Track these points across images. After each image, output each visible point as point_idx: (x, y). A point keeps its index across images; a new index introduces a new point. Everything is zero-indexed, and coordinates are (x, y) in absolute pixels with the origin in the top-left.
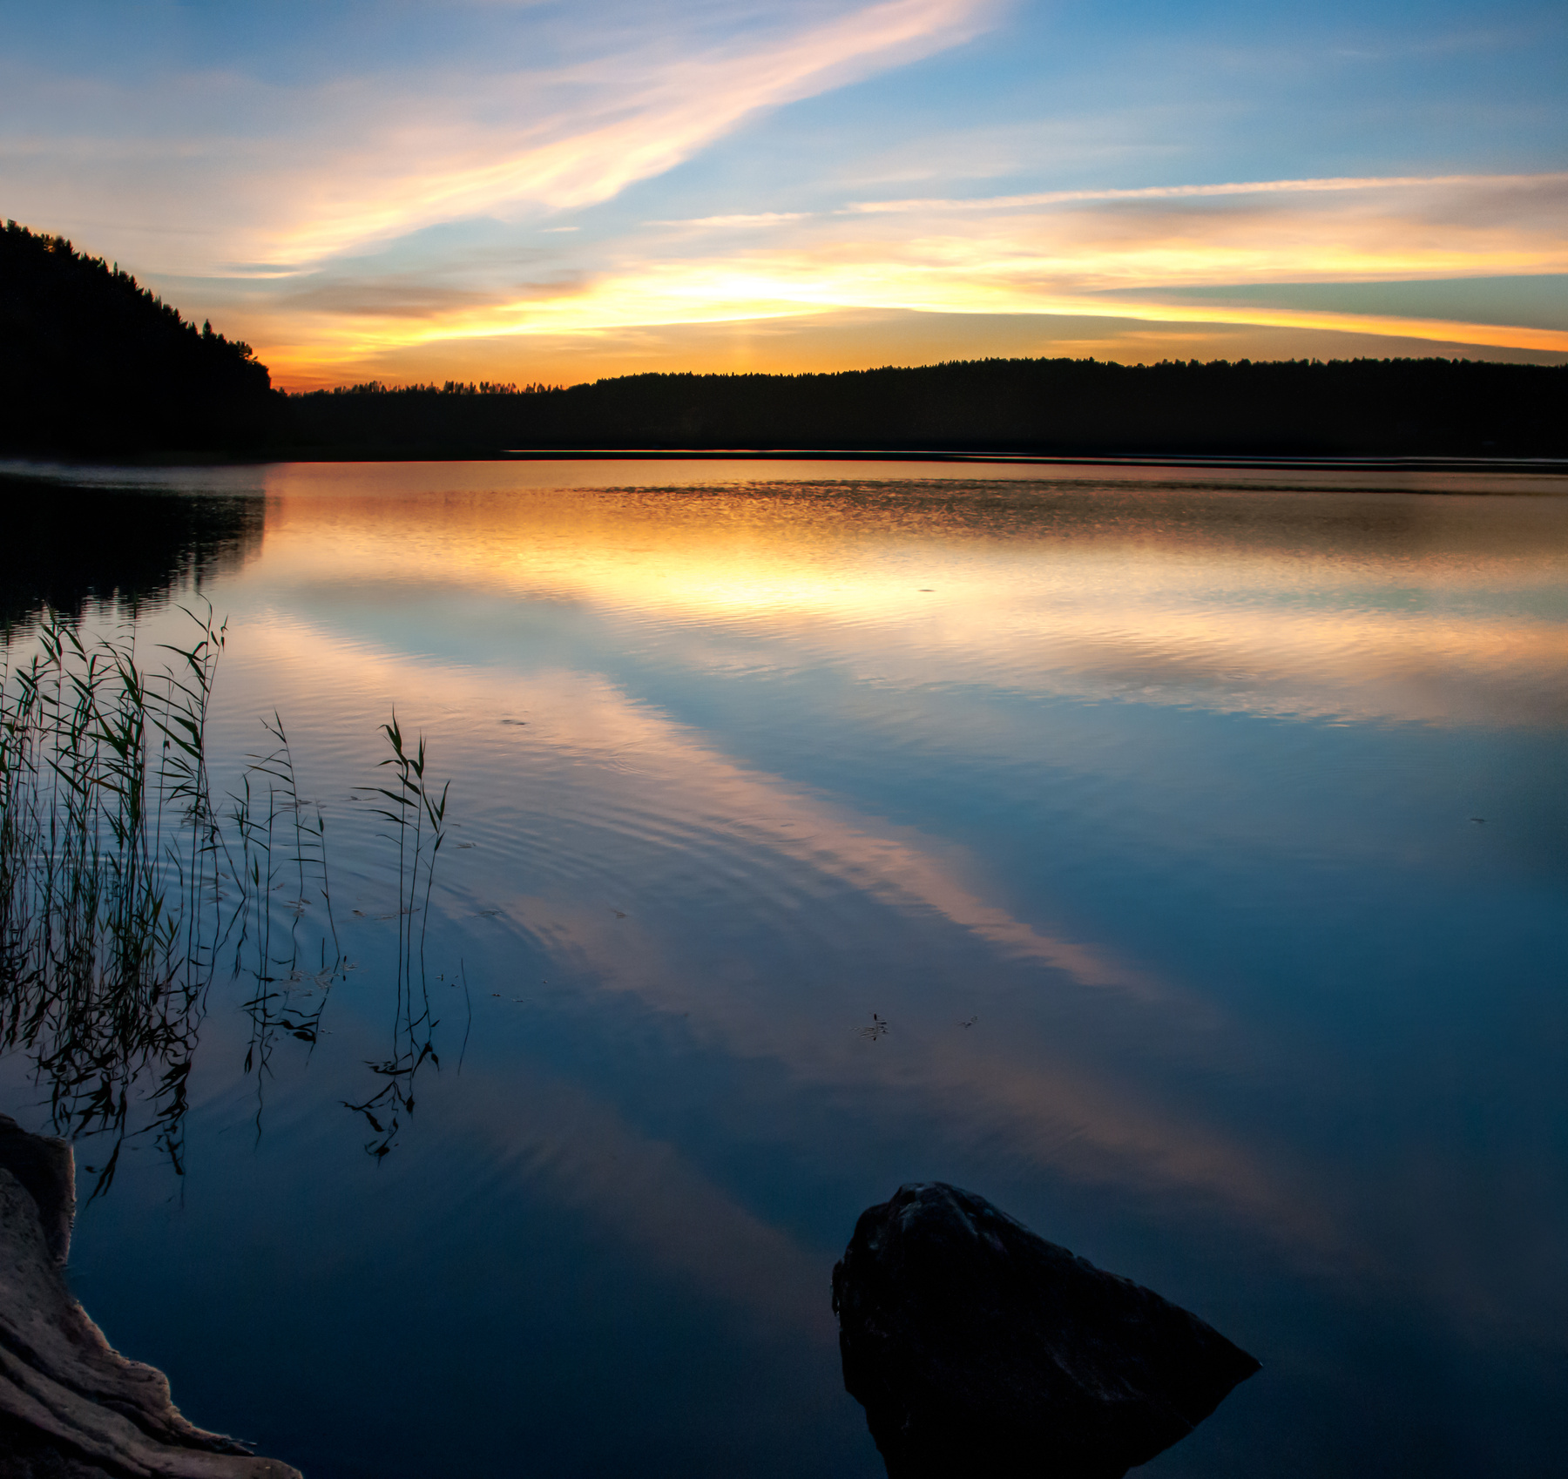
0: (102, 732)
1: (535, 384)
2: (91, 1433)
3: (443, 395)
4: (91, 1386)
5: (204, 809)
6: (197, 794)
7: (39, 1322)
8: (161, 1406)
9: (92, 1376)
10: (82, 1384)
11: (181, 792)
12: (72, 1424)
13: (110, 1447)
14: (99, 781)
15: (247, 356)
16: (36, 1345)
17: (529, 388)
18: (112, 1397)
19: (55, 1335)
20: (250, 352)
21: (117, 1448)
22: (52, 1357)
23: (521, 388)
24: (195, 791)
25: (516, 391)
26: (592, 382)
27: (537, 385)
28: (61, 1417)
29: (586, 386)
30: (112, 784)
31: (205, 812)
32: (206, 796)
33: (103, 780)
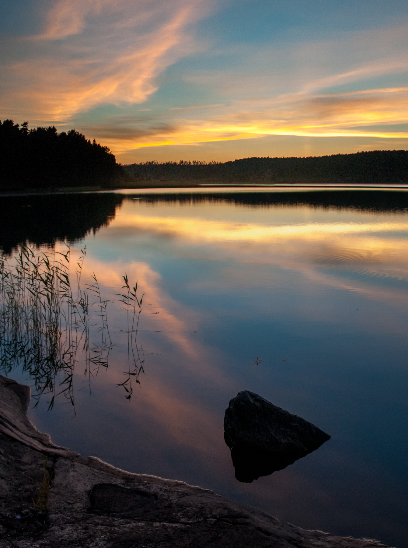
0: (40, 279)
1: (212, 161)
2: (28, 442)
3: (179, 165)
4: (30, 435)
5: (71, 301)
6: (69, 297)
7: (18, 421)
8: (47, 441)
9: (31, 433)
10: (28, 434)
11: (64, 296)
12: (24, 440)
13: (33, 445)
14: (40, 293)
15: (108, 151)
16: (16, 425)
17: (210, 163)
18: (35, 437)
19: (22, 425)
20: (109, 150)
21: (34, 445)
22: (21, 428)
23: (207, 163)
24: (68, 296)
25: (205, 164)
26: (233, 160)
27: (213, 161)
28: (22, 438)
29: (231, 162)
30: (44, 294)
31: (71, 302)
32: (71, 297)
33: (42, 293)
